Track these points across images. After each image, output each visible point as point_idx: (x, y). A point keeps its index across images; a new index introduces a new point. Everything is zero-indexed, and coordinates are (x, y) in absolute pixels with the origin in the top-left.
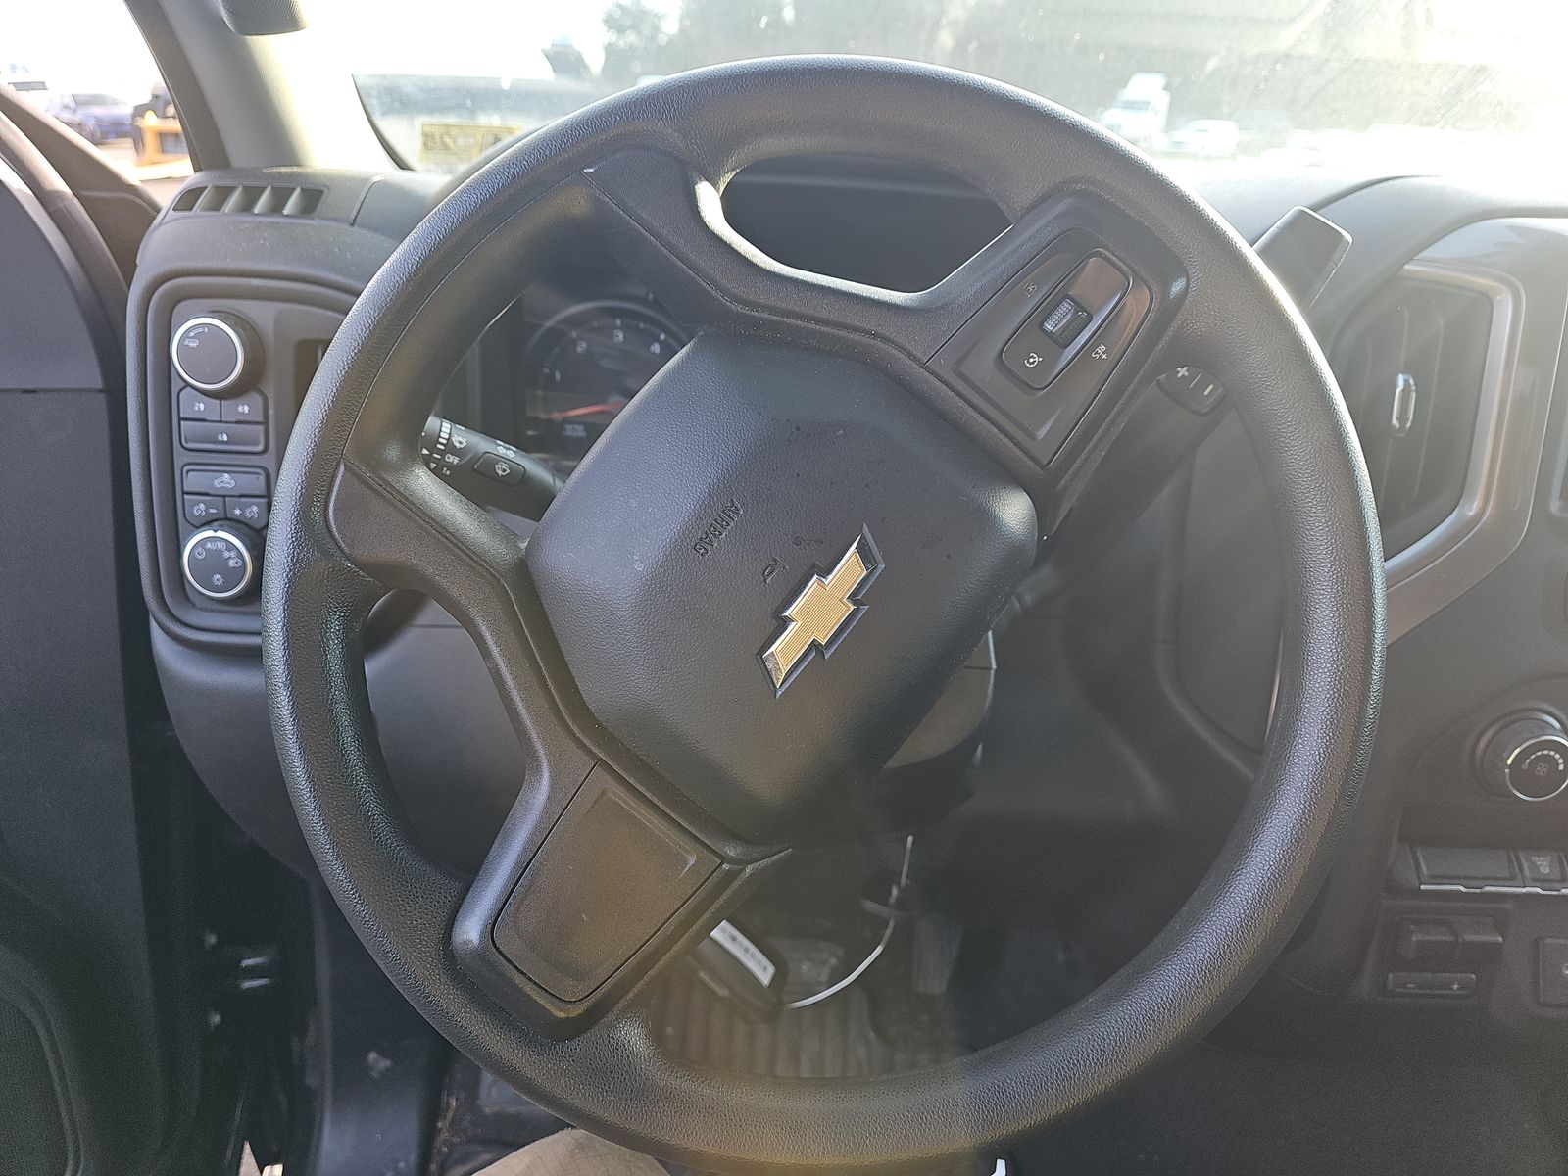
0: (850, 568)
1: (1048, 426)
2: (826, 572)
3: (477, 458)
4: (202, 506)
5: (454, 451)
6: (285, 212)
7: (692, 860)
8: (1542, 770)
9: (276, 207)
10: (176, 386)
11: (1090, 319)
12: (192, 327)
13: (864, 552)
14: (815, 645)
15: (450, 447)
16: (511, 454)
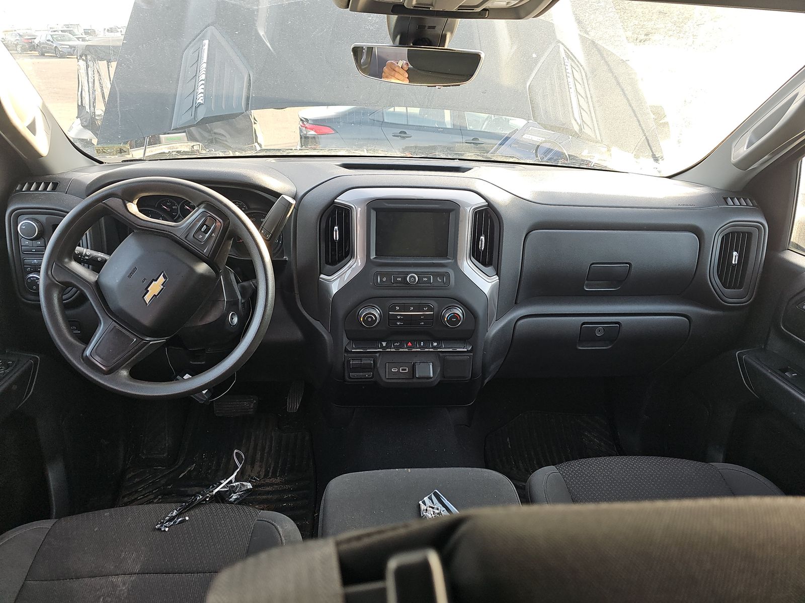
0: (161, 279)
1: (206, 249)
2: (156, 280)
3: (93, 257)
4: (29, 268)
5: (87, 256)
6: (47, 190)
7: (135, 340)
8: (370, 319)
9: (45, 189)
10: (20, 238)
11: (210, 228)
12: (23, 223)
13: (164, 276)
14: (155, 295)
15: (86, 255)
16: (102, 256)
